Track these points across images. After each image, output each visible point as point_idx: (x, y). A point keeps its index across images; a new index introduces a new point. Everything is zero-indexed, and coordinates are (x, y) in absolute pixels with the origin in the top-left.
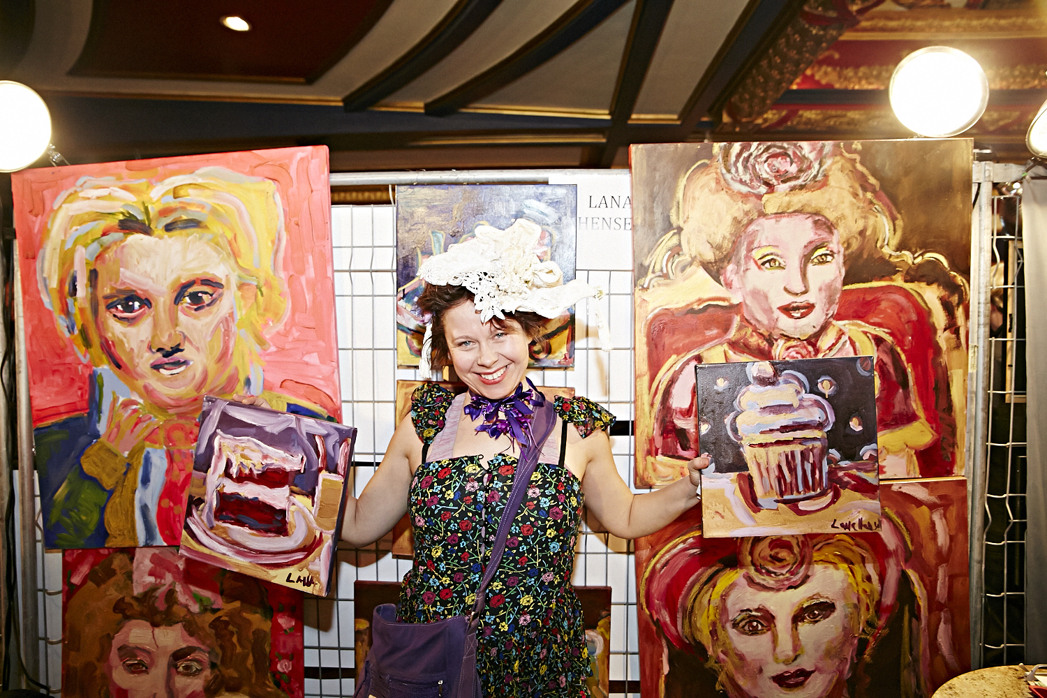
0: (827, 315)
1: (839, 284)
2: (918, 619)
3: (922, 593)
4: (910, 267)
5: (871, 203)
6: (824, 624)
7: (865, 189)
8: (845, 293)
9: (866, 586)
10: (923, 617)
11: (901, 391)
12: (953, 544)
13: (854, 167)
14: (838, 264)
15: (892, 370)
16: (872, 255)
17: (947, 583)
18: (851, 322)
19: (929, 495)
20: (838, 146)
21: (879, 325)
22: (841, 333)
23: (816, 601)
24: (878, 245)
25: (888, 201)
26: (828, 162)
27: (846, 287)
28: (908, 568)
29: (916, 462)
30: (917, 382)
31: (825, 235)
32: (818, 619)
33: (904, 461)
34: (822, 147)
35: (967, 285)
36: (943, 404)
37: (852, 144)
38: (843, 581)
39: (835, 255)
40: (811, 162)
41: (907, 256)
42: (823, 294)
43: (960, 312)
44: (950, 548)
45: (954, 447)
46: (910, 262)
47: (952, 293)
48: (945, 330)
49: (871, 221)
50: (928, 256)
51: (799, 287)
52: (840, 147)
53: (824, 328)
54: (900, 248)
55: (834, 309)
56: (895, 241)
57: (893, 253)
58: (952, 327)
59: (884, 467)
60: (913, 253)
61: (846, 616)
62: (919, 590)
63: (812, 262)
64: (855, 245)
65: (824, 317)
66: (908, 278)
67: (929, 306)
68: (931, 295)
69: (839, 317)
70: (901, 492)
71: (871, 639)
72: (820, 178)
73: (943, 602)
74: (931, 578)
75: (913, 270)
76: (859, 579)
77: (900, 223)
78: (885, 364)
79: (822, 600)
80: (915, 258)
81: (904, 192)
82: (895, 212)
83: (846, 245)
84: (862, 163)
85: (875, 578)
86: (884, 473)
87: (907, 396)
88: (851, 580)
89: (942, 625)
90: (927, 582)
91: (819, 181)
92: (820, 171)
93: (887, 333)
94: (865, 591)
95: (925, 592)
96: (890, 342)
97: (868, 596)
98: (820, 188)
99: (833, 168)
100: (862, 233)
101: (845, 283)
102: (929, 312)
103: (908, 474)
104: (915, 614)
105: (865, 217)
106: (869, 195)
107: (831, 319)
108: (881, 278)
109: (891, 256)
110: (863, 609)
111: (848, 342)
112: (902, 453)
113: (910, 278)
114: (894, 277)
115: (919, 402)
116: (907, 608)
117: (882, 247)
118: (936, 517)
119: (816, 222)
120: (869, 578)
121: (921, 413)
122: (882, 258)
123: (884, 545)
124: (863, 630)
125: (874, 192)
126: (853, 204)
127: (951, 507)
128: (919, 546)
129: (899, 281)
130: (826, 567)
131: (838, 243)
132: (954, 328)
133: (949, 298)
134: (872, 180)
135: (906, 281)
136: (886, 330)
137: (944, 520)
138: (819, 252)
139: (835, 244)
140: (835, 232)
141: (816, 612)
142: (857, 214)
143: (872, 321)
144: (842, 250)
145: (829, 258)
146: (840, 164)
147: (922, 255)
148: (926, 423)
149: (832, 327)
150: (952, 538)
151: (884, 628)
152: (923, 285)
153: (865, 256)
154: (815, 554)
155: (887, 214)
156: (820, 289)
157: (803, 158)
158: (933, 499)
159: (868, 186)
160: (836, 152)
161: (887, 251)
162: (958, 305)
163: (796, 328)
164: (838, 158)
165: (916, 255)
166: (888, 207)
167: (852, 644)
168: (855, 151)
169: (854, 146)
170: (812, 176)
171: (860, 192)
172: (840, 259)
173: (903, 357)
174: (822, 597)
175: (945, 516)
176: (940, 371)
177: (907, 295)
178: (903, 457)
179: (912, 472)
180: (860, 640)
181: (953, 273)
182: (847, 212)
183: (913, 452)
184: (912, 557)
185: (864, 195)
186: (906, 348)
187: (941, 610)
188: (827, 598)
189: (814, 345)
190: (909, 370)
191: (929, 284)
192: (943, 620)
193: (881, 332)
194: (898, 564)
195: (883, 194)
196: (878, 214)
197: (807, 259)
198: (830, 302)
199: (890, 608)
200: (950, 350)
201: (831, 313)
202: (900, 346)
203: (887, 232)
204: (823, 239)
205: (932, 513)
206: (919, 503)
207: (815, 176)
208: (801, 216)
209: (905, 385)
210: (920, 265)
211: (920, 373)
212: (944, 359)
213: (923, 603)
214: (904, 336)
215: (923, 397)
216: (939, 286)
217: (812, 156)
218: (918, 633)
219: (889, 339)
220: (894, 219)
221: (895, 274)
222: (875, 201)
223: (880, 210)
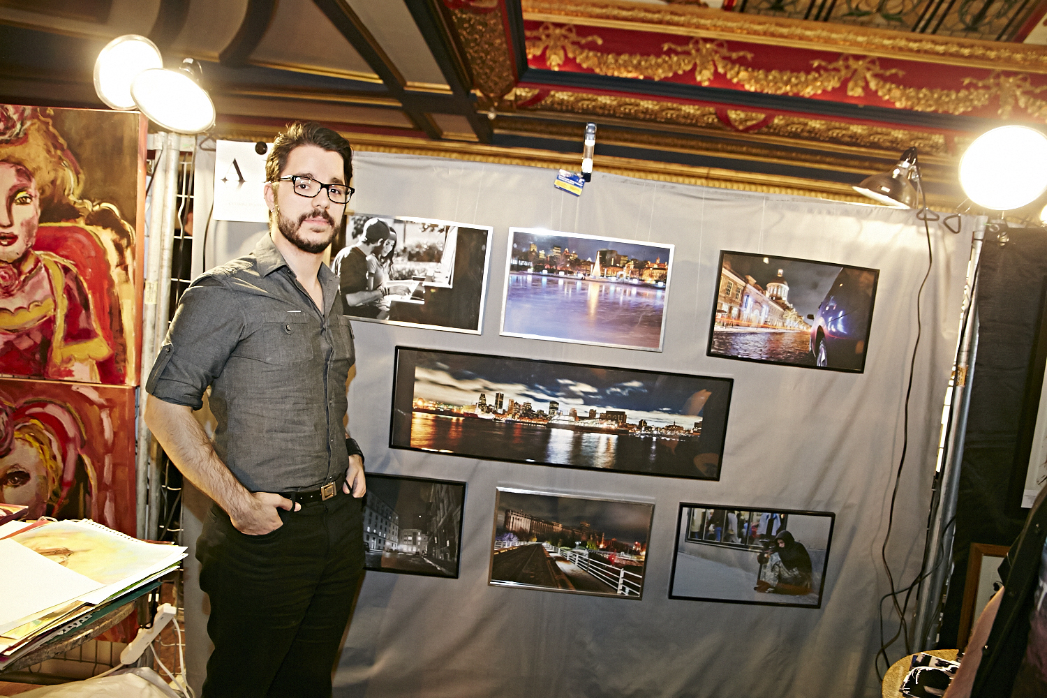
0: (27, 245)
1: (36, 222)
2: (90, 494)
3: (93, 475)
4: (90, 213)
5: (60, 158)
6: (21, 488)
7: (56, 148)
8: (40, 229)
9: (51, 463)
10: (93, 494)
11: (84, 312)
12: (116, 439)
13: (48, 129)
14: (35, 205)
15: (76, 295)
16: (61, 201)
17: (111, 469)
18: (45, 252)
19: (100, 397)
20: (36, 110)
21: (67, 257)
22: (38, 261)
23: (16, 470)
24: (66, 193)
25: (73, 158)
26: (28, 123)
27: (42, 225)
28: (83, 453)
29: (97, 371)
30: (95, 307)
31: (25, 182)
32: (17, 484)
33: (87, 369)
34: (24, 111)
35: (134, 232)
36: (116, 325)
37: (46, 110)
38: (35, 457)
39: (33, 199)
40: (15, 122)
41: (88, 204)
42: (24, 229)
43: (128, 253)
44: (114, 441)
45: (125, 362)
46: (90, 210)
47: (122, 238)
48: (117, 266)
49: (61, 173)
50: (104, 205)
51: (6, 222)
52: (37, 112)
53: (25, 255)
54: (82, 197)
55: (33, 242)
56: (78, 192)
57: (77, 201)
58: (122, 264)
59: (73, 371)
60: (93, 202)
61: (38, 485)
62: (91, 472)
63: (16, 202)
64: (48, 191)
65: (25, 247)
66: (88, 222)
67: (104, 245)
68: (106, 237)
69: (36, 247)
70: (78, 392)
71: (56, 506)
72: (21, 135)
73: (108, 484)
74: (100, 464)
75: (92, 215)
76: (48, 457)
77: (82, 177)
78: (71, 289)
79: (20, 470)
80: (93, 206)
81: (87, 151)
82: (78, 168)
83: (41, 191)
84: (54, 126)
85: (59, 458)
86: (73, 376)
87: (88, 317)
88: (41, 457)
89: (107, 503)
90: (97, 466)
91: (21, 138)
92: (22, 130)
93: (73, 264)
94: (52, 467)
95: (95, 474)
96: (75, 272)
97: (54, 472)
98: (21, 144)
99: (32, 128)
100: (53, 182)
101: (41, 221)
102: (104, 252)
103: (91, 379)
104: (88, 491)
105: (55, 170)
106: (59, 152)
107: (31, 249)
108: (67, 220)
109: (75, 202)
110: (50, 481)
111: (43, 269)
112: (86, 362)
113: (90, 222)
114: (77, 220)
115: (97, 322)
116: (82, 485)
117: (68, 195)
118: (104, 415)
119: (18, 171)
120: (54, 457)
121: (99, 331)
122: (68, 204)
123: (66, 433)
124: (50, 498)
125: (62, 150)
126: (46, 159)
127: (115, 409)
128: (91, 437)
129: (81, 223)
130: (23, 444)
131: (35, 189)
132: (123, 266)
133: (120, 241)
134: (61, 140)
135: (87, 224)
136: (72, 262)
137: (109, 418)
138: (21, 195)
139: (33, 190)
140: (33, 180)
141: (16, 478)
142: (50, 167)
143: (61, 253)
144: (38, 195)
145: (28, 200)
146: (37, 125)
147: (99, 204)
148: (103, 340)
149: (31, 255)
150: (115, 434)
151: (65, 499)
152: (100, 228)
153: (56, 201)
154: (15, 433)
155: (73, 169)
156: (22, 224)
157: (8, 119)
158: (102, 401)
159: (58, 145)
160: (34, 116)
161: (72, 198)
162: (127, 247)
163: (4, 253)
164: (36, 120)
165: (94, 204)
166: (73, 163)
167: (42, 508)
168: (49, 116)
169: (48, 112)
170: (15, 133)
171: (52, 149)
172: (36, 202)
173: (85, 285)
174: (21, 467)
175: (110, 415)
176: (113, 299)
177: (88, 235)
178: (87, 365)
179: (94, 378)
180: (48, 505)
181: (122, 221)
182: (42, 165)
183: (94, 362)
184: (86, 445)
185: (55, 152)
186: (87, 278)
187: (107, 490)
188: (24, 468)
189: (18, 268)
190: (90, 296)
191: (105, 228)
192: (108, 498)
193: (68, 263)
194: (76, 449)
195: (69, 153)
196: (66, 169)
197: (11, 199)
198: (29, 235)
199: (69, 484)
200: (120, 283)
201: (30, 244)
202: (82, 276)
203: (72, 183)
204: (24, 184)
205: (101, 412)
206: (91, 402)
207: (18, 134)
208: (7, 165)
209: (87, 308)
210: (97, 212)
211: (98, 299)
212: (116, 290)
213: (93, 482)
214: (85, 267)
215: (101, 319)
216: (112, 230)
217: (15, 117)
218: (90, 506)
219: (74, 270)
220: (77, 173)
221: (78, 218)
222: (63, 158)
223: (67, 164)
